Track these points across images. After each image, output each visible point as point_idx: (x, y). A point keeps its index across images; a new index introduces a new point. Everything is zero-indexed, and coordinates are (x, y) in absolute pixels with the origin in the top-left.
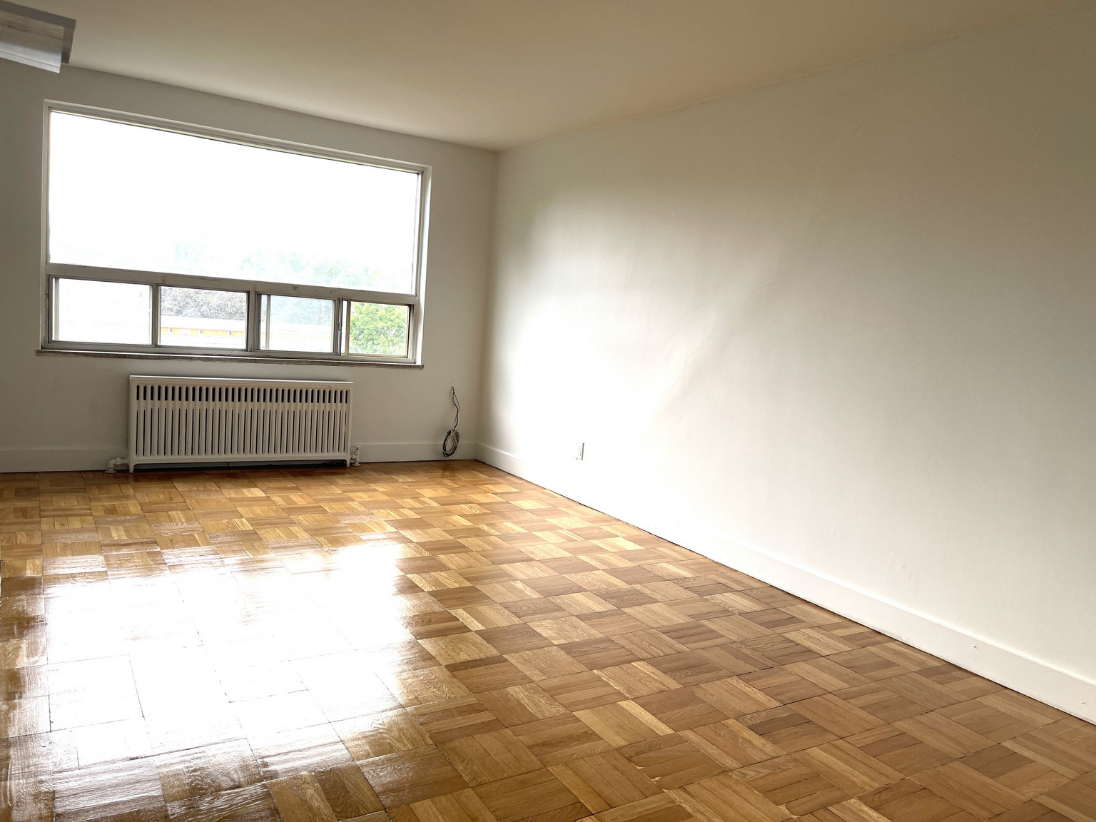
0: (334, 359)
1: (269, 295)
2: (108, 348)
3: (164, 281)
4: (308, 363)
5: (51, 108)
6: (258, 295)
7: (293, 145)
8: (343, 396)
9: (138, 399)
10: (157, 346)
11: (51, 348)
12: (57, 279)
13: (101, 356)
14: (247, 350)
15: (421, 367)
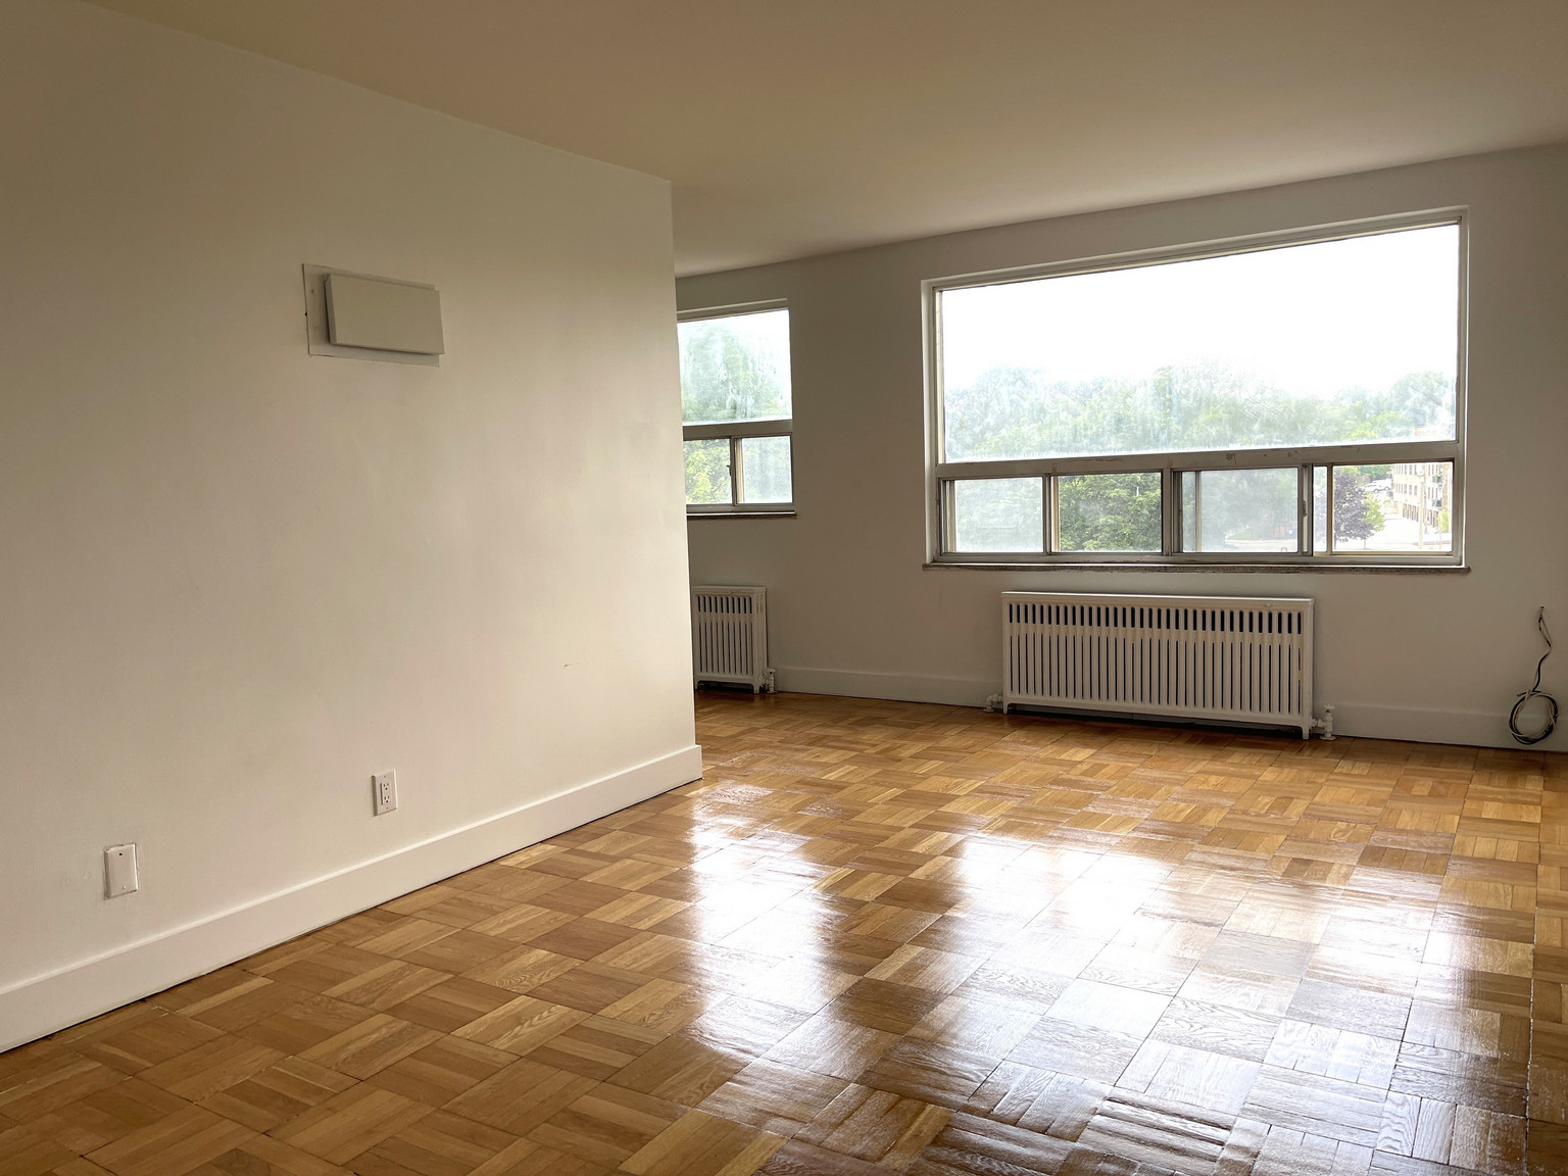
0: (1301, 563)
1: (1198, 472)
2: (996, 559)
3: (1054, 469)
4: (1245, 570)
5: (936, 288)
6: (1176, 475)
7: (1217, 245)
8: (1290, 622)
9: (1011, 621)
10: (1051, 554)
11: (945, 560)
12: (952, 482)
13: (982, 568)
14: (1162, 554)
15: (1468, 570)
